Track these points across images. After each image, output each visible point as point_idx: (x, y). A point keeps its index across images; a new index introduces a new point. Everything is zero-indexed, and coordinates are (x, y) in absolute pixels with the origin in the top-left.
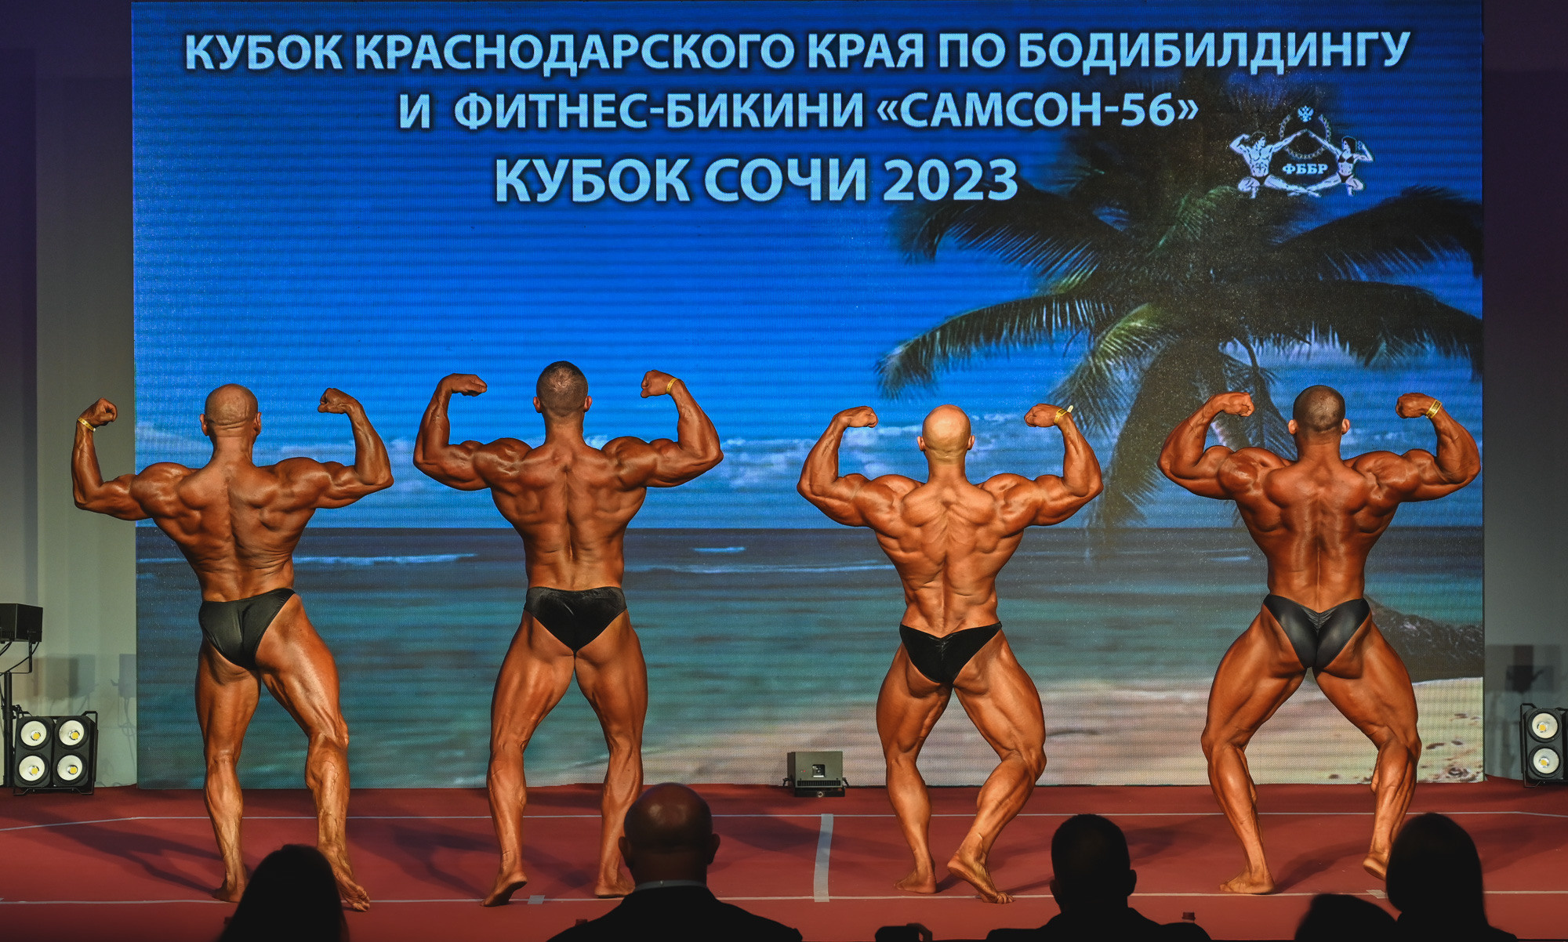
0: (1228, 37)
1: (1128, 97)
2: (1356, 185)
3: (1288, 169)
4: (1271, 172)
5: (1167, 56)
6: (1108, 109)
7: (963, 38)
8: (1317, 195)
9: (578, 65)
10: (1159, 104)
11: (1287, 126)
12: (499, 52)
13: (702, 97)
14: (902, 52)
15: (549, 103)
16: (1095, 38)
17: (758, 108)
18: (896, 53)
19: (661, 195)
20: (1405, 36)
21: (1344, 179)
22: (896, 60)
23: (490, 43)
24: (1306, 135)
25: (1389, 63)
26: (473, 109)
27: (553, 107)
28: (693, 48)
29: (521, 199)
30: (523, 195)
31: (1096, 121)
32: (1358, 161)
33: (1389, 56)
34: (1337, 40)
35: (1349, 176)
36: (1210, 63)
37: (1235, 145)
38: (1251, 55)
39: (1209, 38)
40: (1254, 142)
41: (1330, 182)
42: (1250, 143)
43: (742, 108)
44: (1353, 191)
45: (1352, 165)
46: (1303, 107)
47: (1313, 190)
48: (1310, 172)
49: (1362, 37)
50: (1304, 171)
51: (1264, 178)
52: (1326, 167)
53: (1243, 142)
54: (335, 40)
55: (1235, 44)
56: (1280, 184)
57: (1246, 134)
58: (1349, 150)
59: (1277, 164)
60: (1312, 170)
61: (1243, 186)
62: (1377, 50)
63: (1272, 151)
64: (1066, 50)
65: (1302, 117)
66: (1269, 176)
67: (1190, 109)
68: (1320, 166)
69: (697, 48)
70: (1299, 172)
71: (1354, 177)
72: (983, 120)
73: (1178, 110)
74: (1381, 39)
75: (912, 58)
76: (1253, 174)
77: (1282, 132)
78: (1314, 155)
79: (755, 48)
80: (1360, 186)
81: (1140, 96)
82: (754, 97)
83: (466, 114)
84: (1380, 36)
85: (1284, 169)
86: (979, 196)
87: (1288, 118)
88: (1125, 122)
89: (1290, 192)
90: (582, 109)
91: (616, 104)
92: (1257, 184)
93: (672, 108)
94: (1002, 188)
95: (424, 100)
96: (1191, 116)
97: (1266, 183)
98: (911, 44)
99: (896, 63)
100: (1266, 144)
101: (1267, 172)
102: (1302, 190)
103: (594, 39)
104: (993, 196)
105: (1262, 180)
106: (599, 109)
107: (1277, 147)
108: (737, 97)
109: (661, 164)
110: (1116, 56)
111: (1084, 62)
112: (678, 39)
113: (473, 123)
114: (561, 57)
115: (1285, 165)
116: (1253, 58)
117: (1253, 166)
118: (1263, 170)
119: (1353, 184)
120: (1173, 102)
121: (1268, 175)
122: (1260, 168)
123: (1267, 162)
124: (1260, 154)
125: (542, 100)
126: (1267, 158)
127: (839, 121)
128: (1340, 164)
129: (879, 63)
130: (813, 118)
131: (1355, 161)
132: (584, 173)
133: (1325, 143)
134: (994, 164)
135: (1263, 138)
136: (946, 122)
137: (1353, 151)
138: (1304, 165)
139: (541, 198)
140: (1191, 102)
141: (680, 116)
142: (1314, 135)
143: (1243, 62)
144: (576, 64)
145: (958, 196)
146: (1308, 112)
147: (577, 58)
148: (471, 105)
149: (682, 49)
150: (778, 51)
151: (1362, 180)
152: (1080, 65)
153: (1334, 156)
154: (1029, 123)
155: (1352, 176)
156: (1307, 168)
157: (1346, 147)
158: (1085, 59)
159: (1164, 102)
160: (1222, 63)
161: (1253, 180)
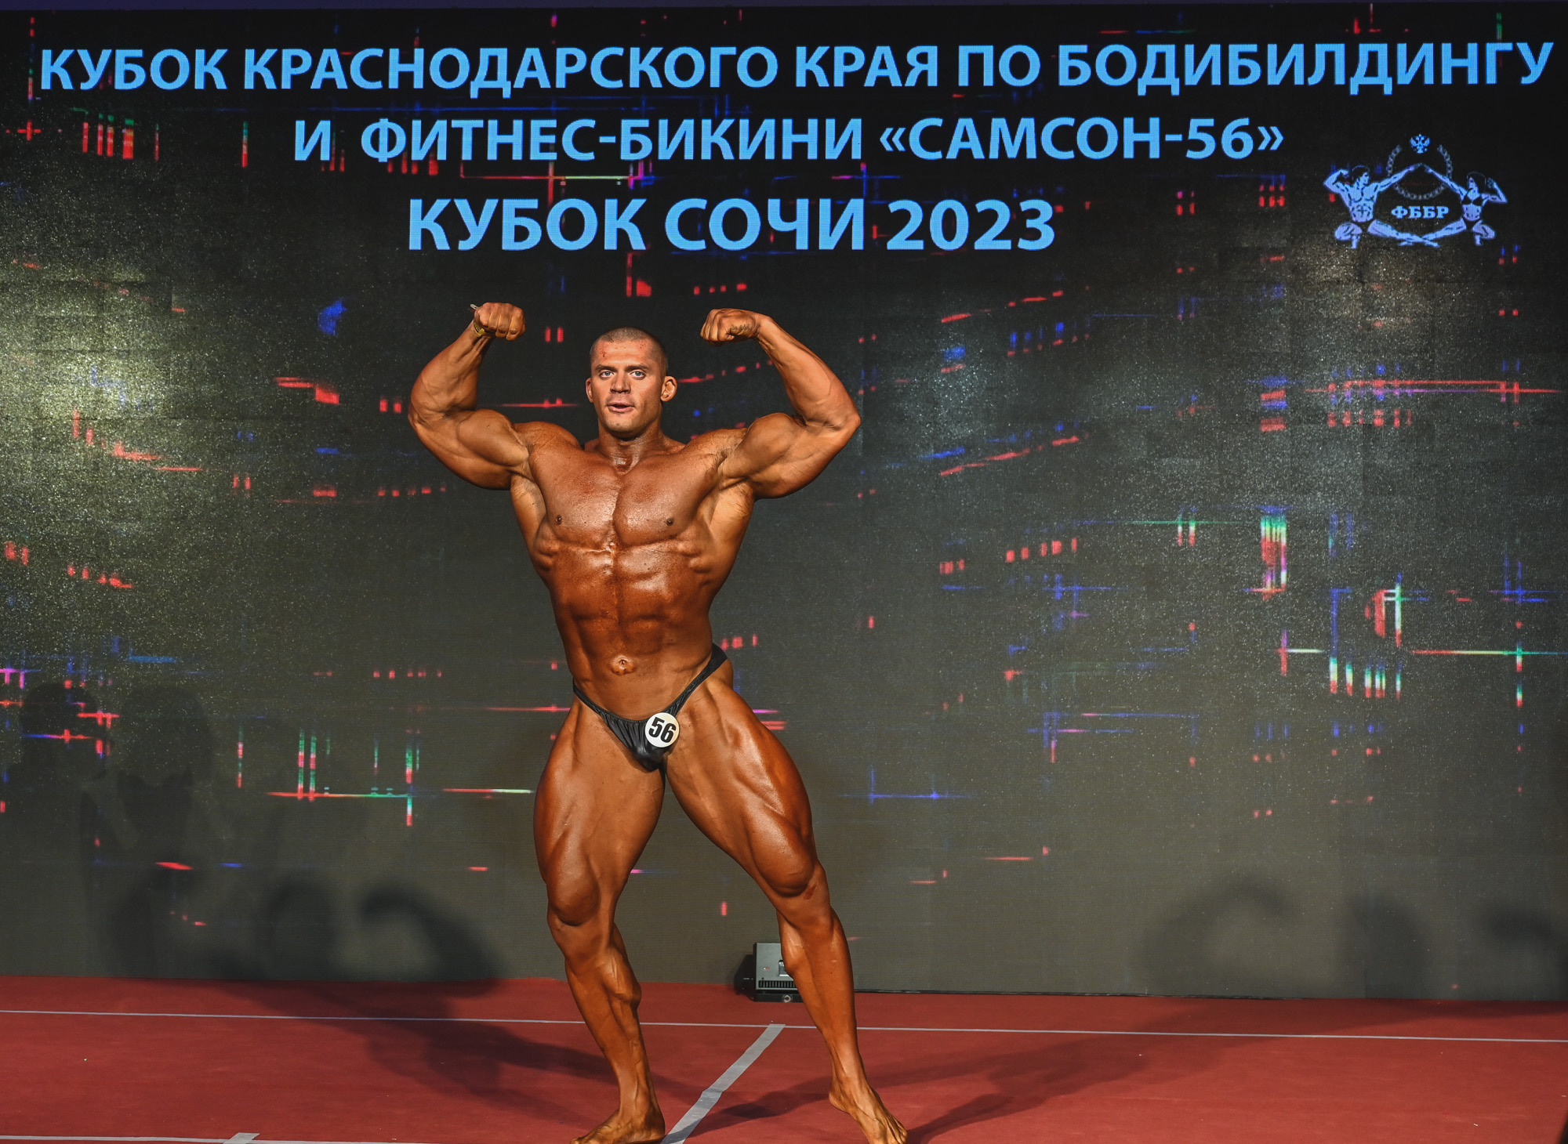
0: (1321, 50)
1: (1195, 123)
2: (1485, 232)
3: (1399, 212)
4: (1376, 217)
5: (1244, 72)
6: (1169, 138)
7: (988, 51)
8: (1435, 245)
9: (512, 84)
10: (1234, 132)
11: (1397, 159)
12: (417, 68)
13: (663, 124)
14: (912, 67)
15: (475, 131)
16: (1152, 50)
17: (732, 136)
18: (904, 69)
19: (610, 243)
20: (1547, 48)
21: (1470, 224)
22: (903, 79)
23: (406, 58)
24: (1422, 169)
25: (1525, 81)
26: (383, 139)
27: (480, 136)
28: (653, 64)
29: (439, 247)
30: (441, 243)
31: (1154, 153)
32: (1488, 202)
33: (1527, 72)
34: (1460, 52)
35: (1478, 220)
36: (1299, 80)
37: (1330, 182)
38: (1350, 70)
39: (1297, 51)
40: (1355, 180)
41: (1452, 229)
42: (1350, 180)
43: (713, 136)
44: (1482, 240)
45: (1479, 208)
46: (1418, 135)
47: (1430, 239)
48: (1426, 216)
49: (1492, 49)
50: (1419, 215)
51: (1368, 223)
52: (1446, 210)
53: (1341, 179)
54: (219, 54)
55: (1330, 57)
56: (1388, 231)
57: (1344, 168)
58: (1476, 189)
59: (1383, 206)
60: (1428, 212)
61: (1340, 233)
62: (1511, 64)
63: (1378, 190)
64: (1116, 65)
65: (1415, 147)
66: (1374, 222)
67: (1273, 138)
68: (1439, 208)
69: (658, 64)
70: (1412, 216)
71: (1482, 223)
72: (1012, 152)
73: (1258, 139)
74: (1516, 49)
75: (923, 75)
76: (1354, 219)
77: (1390, 166)
78: (1431, 195)
79: (729, 64)
80: (1492, 234)
81: (1210, 122)
82: (727, 123)
83: (375, 143)
84: (1515, 48)
85: (1393, 212)
86: (1006, 245)
87: (1398, 150)
88: (1191, 154)
89: (1401, 241)
90: (516, 139)
91: (558, 132)
92: (1358, 230)
93: (627, 137)
94: (1035, 234)
95: (324, 127)
96: (1275, 147)
97: (1370, 230)
98: (923, 58)
99: (903, 80)
100: (1370, 182)
101: (1371, 217)
102: (1416, 239)
103: (532, 53)
104: (1023, 244)
105: (1364, 225)
106: (536, 139)
107: (1383, 185)
108: (706, 124)
109: (611, 205)
110: (1180, 72)
111: (1139, 80)
112: (635, 52)
113: (383, 155)
114: (492, 75)
115: (1394, 207)
116: (1353, 75)
117: (1353, 209)
118: (1365, 213)
119: (1482, 232)
120: (1251, 129)
121: (1372, 220)
122: (1362, 211)
123: (1371, 204)
124: (1362, 194)
125: (467, 126)
126: (1372, 199)
127: (832, 153)
128: (1465, 206)
129: (883, 81)
130: (800, 149)
131: (1484, 202)
132: (516, 216)
133: (1447, 181)
134: (1025, 206)
135: (1366, 174)
136: (965, 153)
137: (1480, 191)
138: (1419, 208)
139: (464, 245)
140: (1274, 129)
141: (636, 147)
142: (1431, 171)
143: (1340, 80)
144: (509, 83)
145: (979, 245)
146: (1423, 142)
147: (512, 76)
148: (381, 133)
149: (639, 64)
150: (757, 67)
151: (1493, 227)
152: (1133, 83)
153: (1457, 196)
154: (1070, 155)
155: (1480, 222)
156: (1422, 211)
157: (1472, 185)
158: (1141, 76)
159: (1239, 129)
160: (1314, 80)
161: (1353, 226)
